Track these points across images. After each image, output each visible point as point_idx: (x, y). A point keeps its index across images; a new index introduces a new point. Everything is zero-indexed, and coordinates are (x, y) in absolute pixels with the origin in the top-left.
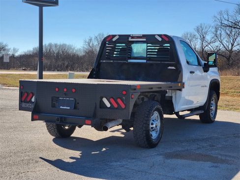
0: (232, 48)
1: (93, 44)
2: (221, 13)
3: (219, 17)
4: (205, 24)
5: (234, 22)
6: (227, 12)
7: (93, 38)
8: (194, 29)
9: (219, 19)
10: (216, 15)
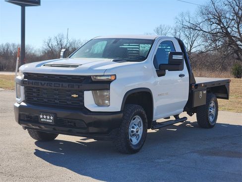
0: (191, 50)
1: (52, 44)
2: (182, 15)
3: (180, 19)
4: (164, 25)
5: (194, 23)
6: (189, 13)
7: (53, 38)
8: (154, 30)
9: (181, 20)
10: (178, 17)
